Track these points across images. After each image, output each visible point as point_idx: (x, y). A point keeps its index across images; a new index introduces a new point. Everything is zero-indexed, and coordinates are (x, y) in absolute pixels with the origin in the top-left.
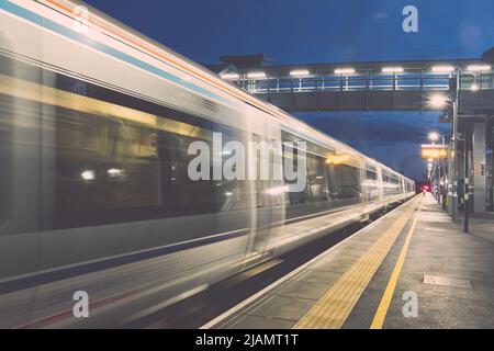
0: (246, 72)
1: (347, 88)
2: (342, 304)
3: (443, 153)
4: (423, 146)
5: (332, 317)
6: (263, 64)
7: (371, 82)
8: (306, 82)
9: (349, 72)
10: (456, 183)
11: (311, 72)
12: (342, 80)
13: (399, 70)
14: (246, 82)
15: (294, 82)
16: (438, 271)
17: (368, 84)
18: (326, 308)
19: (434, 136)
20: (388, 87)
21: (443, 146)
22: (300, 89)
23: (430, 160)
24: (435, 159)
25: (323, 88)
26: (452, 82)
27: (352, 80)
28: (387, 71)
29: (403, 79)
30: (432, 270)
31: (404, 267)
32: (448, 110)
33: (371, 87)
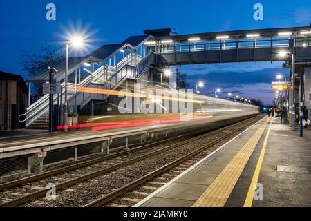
0: (160, 40)
1: (224, 48)
2: (225, 188)
3: (285, 87)
4: (273, 83)
5: (219, 197)
6: (171, 34)
7: (239, 44)
8: (198, 45)
9: (225, 38)
10: (294, 106)
11: (202, 39)
12: (221, 44)
13: (257, 36)
14: (161, 46)
15: (190, 46)
16: (286, 162)
17: (237, 45)
18: (215, 190)
19: (279, 77)
20: (251, 46)
21: (285, 83)
22: (195, 50)
23: (277, 92)
24: (280, 92)
25: (209, 48)
26: (291, 42)
27: (227, 43)
28: (250, 36)
29: (259, 41)
30: (282, 162)
31: (264, 160)
32: (289, 59)
33: (239, 47)
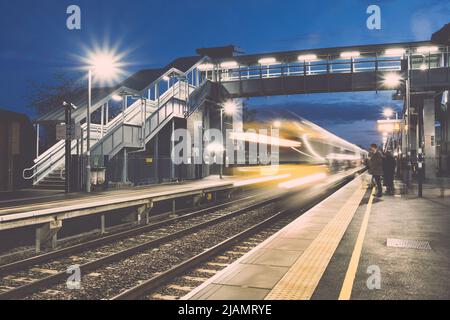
0: (220, 62)
1: (309, 73)
2: (313, 270)
3: (397, 127)
4: (379, 121)
5: (305, 283)
6: (234, 55)
7: (331, 66)
8: (273, 69)
9: (311, 58)
10: (409, 153)
11: (278, 60)
12: (305, 66)
13: (356, 55)
14: (220, 71)
15: (262, 70)
16: (399, 234)
17: (328, 68)
18: (298, 274)
19: (388, 112)
20: (347, 70)
21: (397, 120)
22: (268, 76)
23: (385, 134)
24: (389, 134)
25: (288, 73)
26: (404, 63)
27: (314, 66)
28: (345, 56)
29: (360, 62)
30: (393, 233)
31: (368, 232)
32: (401, 88)
33: (331, 70)
